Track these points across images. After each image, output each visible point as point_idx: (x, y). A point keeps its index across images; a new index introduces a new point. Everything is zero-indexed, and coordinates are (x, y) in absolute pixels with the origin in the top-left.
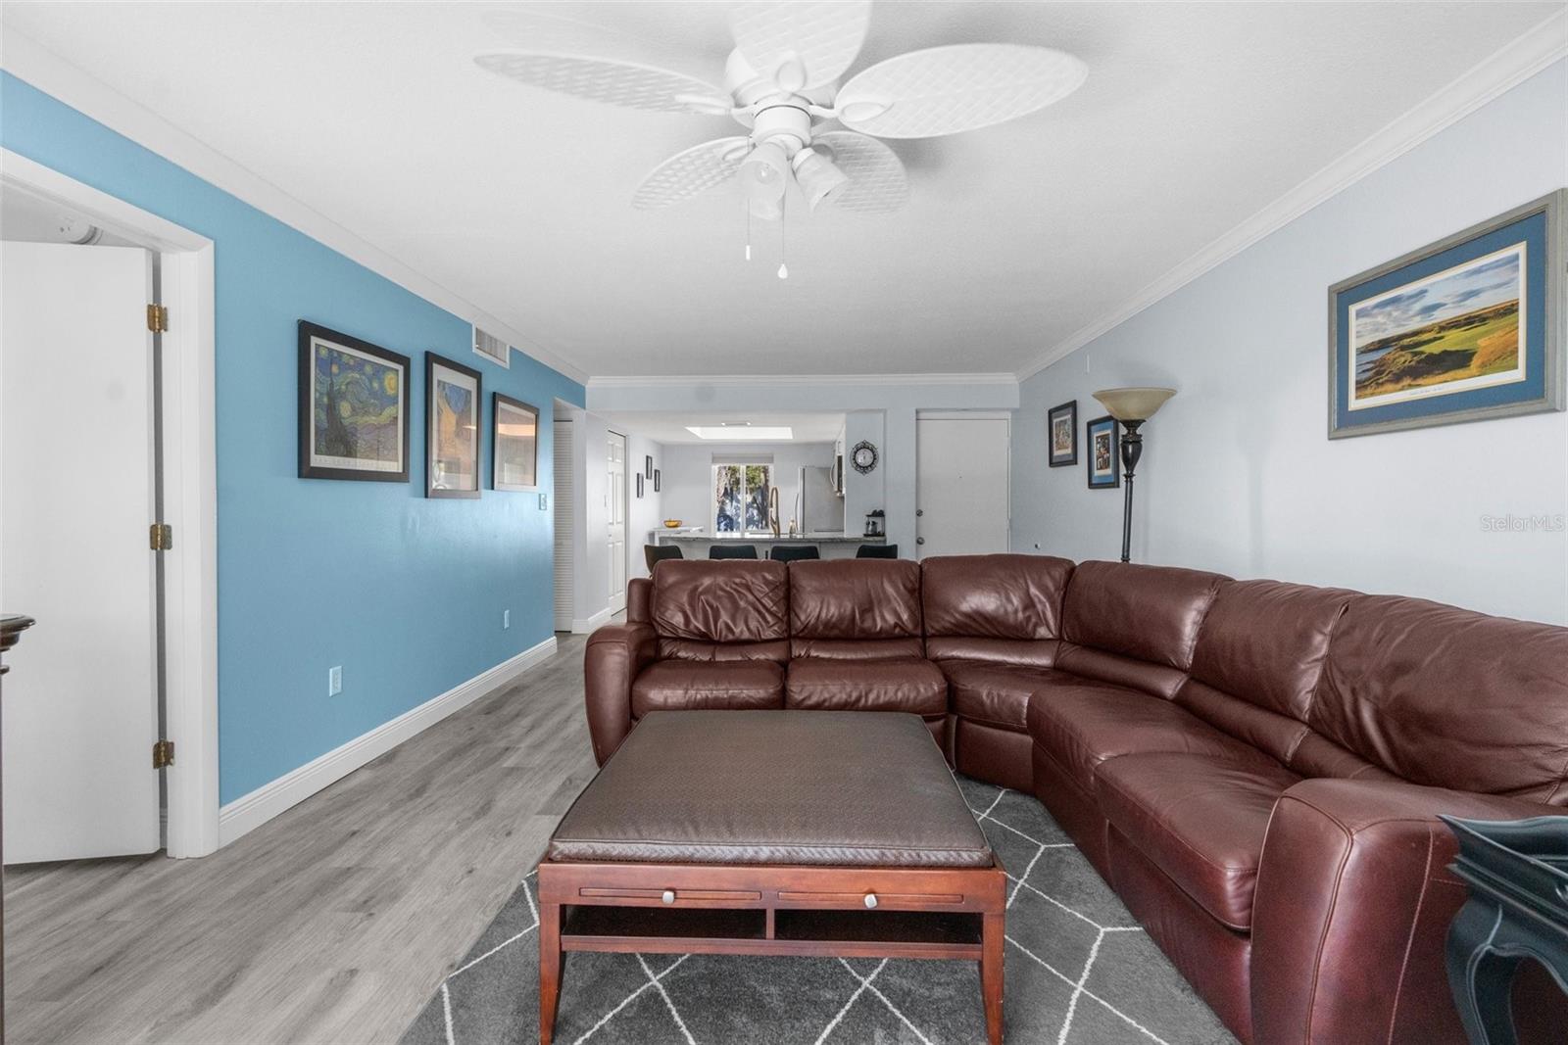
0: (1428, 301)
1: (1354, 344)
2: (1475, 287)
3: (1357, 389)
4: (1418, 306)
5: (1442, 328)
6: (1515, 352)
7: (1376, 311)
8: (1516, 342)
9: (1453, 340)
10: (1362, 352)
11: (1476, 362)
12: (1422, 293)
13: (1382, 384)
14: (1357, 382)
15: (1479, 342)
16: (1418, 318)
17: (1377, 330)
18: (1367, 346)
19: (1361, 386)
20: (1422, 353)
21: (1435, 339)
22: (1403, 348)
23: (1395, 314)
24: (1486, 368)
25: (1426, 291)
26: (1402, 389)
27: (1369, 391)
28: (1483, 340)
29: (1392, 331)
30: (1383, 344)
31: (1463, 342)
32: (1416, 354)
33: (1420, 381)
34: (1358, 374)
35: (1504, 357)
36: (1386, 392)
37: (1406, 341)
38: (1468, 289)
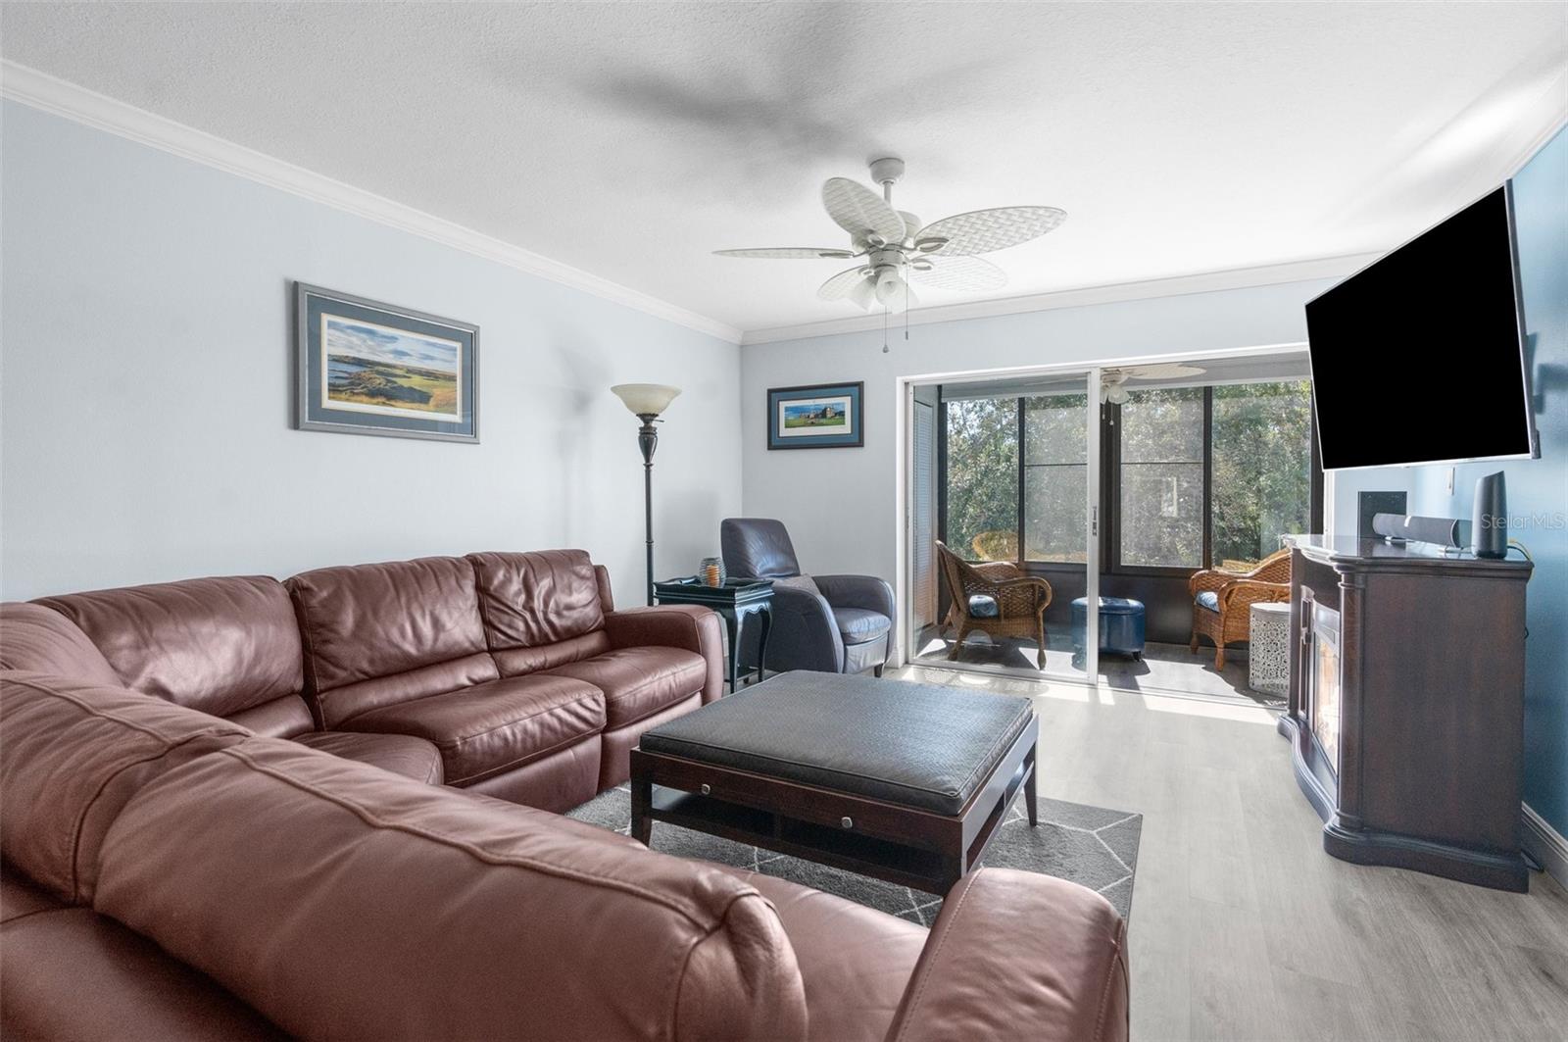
0: (400, 346)
1: (326, 350)
2: (431, 354)
3: (329, 390)
4: (391, 346)
5: (409, 371)
6: (456, 404)
7: (349, 331)
8: (456, 399)
9: (416, 382)
10: (334, 360)
11: (432, 402)
12: (393, 339)
13: (357, 394)
14: (330, 384)
15: (435, 390)
16: (391, 356)
17: (351, 348)
18: (341, 357)
19: (334, 389)
20: (395, 383)
21: (405, 377)
22: (378, 373)
23: (370, 343)
24: (438, 408)
25: (396, 339)
26: (377, 404)
27: (343, 396)
28: (438, 391)
29: (364, 355)
30: (359, 362)
31: (424, 386)
32: (389, 381)
33: (393, 403)
34: (329, 378)
35: (448, 406)
36: (361, 402)
37: (381, 369)
38: (427, 353)
